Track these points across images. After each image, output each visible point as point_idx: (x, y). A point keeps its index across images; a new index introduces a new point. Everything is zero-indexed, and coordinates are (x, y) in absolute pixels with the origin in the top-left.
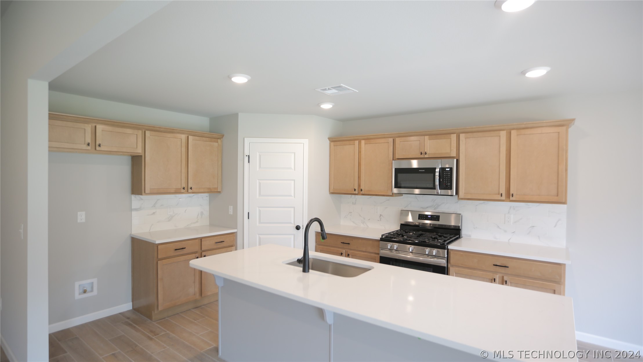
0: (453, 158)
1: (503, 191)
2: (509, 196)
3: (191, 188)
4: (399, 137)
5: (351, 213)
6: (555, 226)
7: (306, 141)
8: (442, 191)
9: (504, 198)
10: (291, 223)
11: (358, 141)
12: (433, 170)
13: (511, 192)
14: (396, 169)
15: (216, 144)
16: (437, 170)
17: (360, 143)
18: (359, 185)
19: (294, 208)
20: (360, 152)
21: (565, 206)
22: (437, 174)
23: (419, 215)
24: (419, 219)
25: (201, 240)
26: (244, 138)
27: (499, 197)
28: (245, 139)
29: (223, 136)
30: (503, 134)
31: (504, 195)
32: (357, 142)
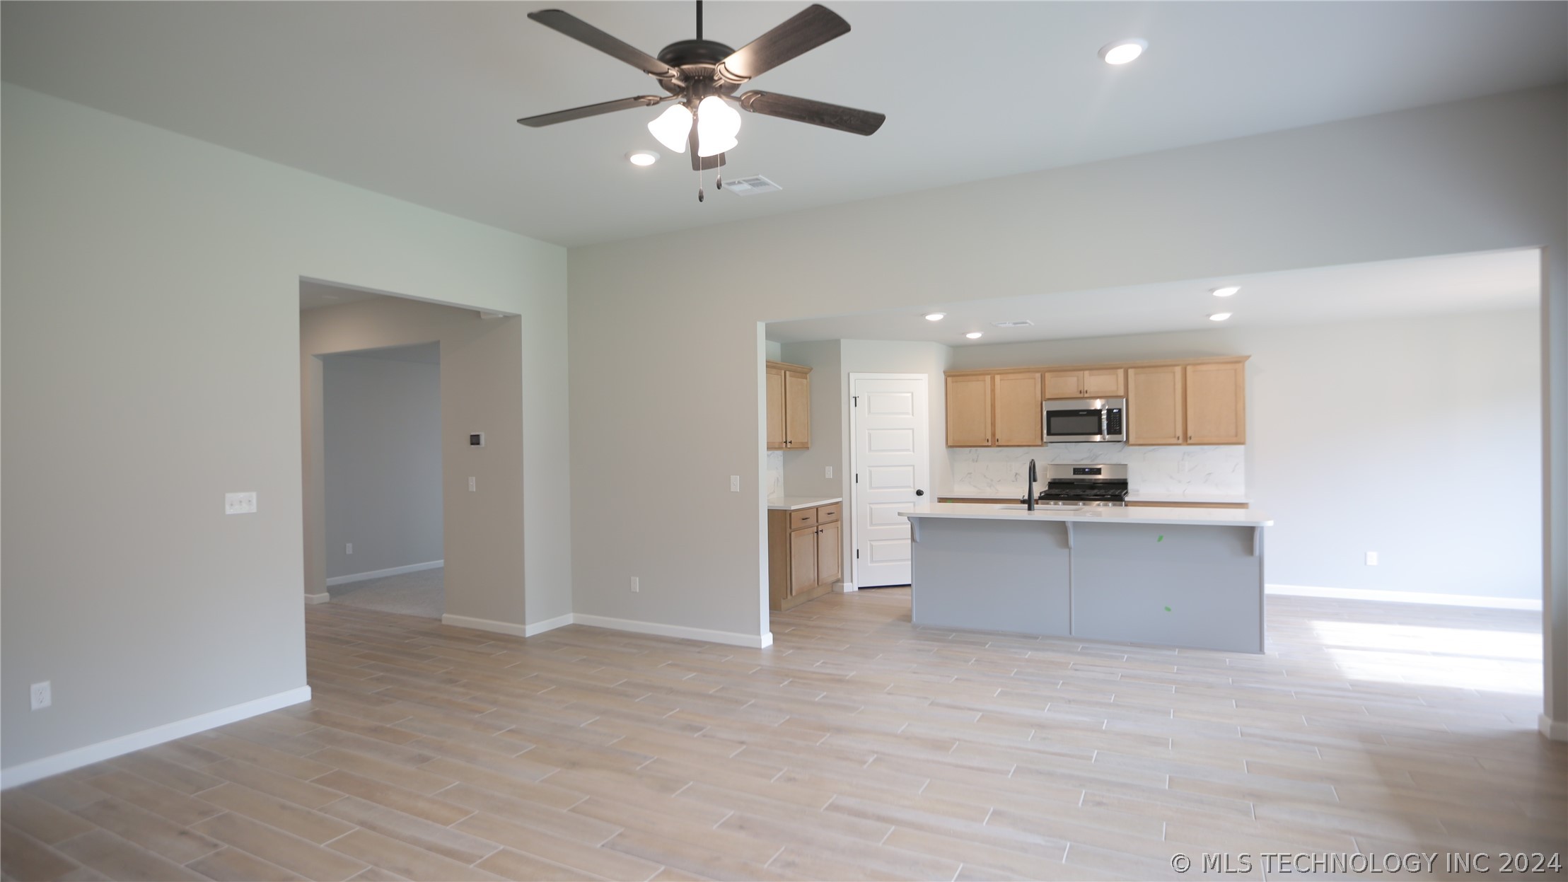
0: (1121, 397)
1: (1180, 433)
2: (1186, 439)
3: (791, 442)
4: (1049, 371)
5: (971, 473)
6: (1233, 471)
7: (924, 377)
8: (1109, 436)
9: (1180, 441)
10: (909, 487)
11: (989, 376)
12: (1098, 412)
13: (1189, 434)
14: (1048, 412)
15: (805, 381)
16: (1104, 412)
17: (993, 380)
18: (993, 435)
19: (914, 466)
20: (993, 390)
21: (1241, 447)
22: (1104, 417)
23: (1074, 469)
24: (1074, 474)
25: (817, 509)
26: (849, 374)
27: (1175, 441)
28: (851, 374)
29: (811, 369)
30: (1178, 370)
31: (1181, 438)
32: (988, 378)
